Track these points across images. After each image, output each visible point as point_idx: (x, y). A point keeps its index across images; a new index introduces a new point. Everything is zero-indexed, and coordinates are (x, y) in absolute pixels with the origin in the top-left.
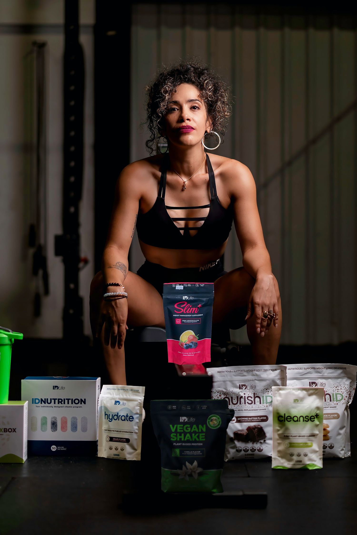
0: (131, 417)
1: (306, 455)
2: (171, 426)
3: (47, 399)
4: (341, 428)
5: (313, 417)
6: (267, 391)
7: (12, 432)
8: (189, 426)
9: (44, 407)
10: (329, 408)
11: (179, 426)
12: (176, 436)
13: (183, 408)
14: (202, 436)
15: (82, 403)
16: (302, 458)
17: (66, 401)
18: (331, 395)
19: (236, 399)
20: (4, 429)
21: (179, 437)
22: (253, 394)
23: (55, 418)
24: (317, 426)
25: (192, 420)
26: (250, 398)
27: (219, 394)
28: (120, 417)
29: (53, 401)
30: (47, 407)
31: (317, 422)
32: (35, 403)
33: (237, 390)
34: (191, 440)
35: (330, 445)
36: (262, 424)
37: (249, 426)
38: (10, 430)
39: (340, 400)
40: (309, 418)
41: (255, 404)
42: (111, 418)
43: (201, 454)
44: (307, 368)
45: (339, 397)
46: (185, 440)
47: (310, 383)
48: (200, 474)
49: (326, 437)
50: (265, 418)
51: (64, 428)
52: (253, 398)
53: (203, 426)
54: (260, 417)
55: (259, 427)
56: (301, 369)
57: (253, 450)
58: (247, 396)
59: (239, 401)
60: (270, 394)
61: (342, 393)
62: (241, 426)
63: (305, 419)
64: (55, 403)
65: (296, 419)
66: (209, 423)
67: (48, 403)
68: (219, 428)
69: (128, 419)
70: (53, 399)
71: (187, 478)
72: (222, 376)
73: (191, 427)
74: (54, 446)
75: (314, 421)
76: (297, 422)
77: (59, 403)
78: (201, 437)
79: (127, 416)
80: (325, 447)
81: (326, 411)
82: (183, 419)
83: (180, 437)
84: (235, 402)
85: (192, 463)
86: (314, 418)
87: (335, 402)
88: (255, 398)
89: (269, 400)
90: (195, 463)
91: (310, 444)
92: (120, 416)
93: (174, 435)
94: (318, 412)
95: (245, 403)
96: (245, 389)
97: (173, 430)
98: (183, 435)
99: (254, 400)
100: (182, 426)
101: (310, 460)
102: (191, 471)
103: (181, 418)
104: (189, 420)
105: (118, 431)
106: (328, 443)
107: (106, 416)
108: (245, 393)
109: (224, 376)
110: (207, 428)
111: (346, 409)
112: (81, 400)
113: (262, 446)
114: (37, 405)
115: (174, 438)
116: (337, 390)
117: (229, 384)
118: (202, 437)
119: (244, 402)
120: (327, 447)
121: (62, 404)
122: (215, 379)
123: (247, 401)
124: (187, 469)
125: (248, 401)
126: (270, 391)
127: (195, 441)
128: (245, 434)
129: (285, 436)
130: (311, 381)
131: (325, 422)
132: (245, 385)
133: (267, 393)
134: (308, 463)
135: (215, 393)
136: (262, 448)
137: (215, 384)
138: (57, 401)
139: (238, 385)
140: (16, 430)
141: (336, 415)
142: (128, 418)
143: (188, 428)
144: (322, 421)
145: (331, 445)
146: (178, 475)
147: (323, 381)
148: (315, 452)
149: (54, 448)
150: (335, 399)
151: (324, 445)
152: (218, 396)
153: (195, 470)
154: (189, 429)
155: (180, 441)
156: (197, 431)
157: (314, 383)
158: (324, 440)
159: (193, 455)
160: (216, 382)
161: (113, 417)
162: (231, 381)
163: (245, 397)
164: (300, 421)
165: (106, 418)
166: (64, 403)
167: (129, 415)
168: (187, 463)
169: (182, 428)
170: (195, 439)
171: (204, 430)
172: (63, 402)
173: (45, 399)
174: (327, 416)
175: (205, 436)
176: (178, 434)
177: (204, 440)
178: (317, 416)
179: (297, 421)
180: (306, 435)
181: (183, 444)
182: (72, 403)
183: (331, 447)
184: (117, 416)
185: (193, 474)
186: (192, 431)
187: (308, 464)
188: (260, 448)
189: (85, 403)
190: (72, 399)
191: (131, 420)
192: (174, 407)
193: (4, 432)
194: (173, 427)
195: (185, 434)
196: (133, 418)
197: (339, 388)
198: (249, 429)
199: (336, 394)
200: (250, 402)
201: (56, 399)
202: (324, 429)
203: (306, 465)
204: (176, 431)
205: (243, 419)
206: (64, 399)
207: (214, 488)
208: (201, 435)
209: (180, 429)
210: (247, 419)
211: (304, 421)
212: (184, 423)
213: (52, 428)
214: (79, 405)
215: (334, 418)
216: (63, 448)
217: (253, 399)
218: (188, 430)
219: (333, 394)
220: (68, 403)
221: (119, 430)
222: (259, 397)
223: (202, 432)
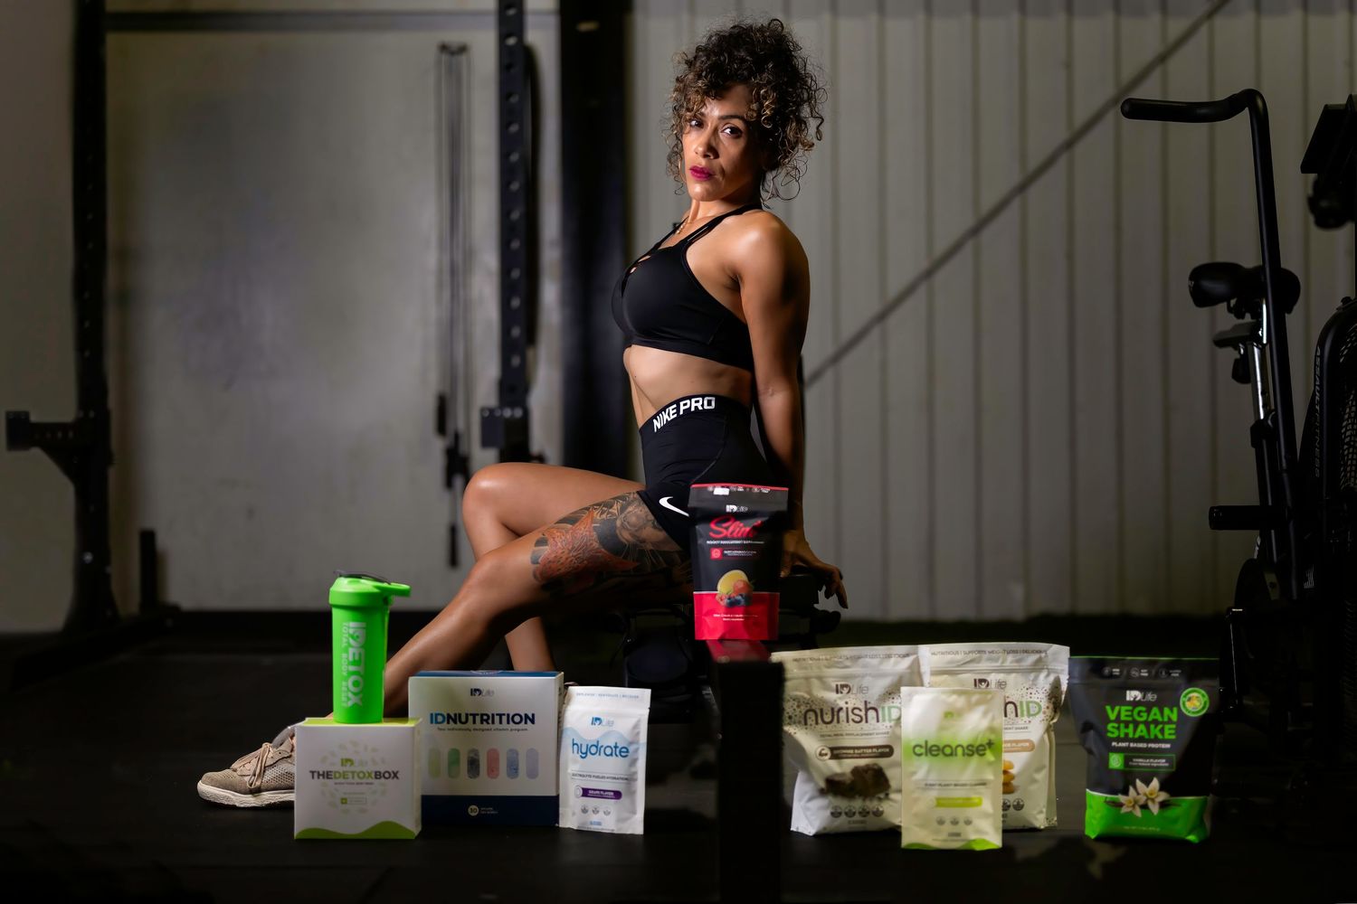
0: (623, 750)
1: (968, 822)
2: (1108, 708)
3: (460, 715)
4: (1039, 770)
5: (981, 748)
6: (892, 696)
7: (390, 780)
8: (1143, 709)
9: (453, 729)
10: (1014, 730)
11: (1124, 708)
12: (1118, 728)
13: (1134, 673)
14: (1170, 729)
15: (528, 721)
16: (961, 827)
17: (497, 718)
18: (1018, 704)
19: (830, 713)
20: (376, 772)
21: (1123, 731)
22: (863, 704)
23: (475, 752)
24: (990, 764)
25: (1151, 697)
26: (856, 712)
27: (796, 704)
28: (602, 749)
29: (471, 718)
30: (460, 729)
31: (990, 756)
32: (437, 723)
33: (831, 696)
34: (1147, 737)
35: (1015, 803)
36: (882, 762)
37: (856, 765)
38: (387, 775)
39: (1035, 715)
40: (974, 749)
41: (867, 722)
42: (584, 751)
43: (1167, 765)
44: (970, 652)
45: (1034, 709)
46: (1137, 736)
47: (975, 680)
48: (1163, 805)
49: (1008, 787)
50: (887, 750)
51: (493, 771)
52: (863, 711)
53: (1172, 710)
54: (878, 747)
55: (876, 767)
56: (957, 653)
57: (864, 813)
58: (851, 706)
59: (836, 717)
60: (897, 702)
61: (1038, 701)
62: (840, 764)
63: (966, 751)
64: (474, 722)
65: (948, 751)
66: (1184, 704)
67: (461, 722)
68: (1204, 715)
69: (618, 753)
70: (471, 715)
71: (1138, 813)
72: (801, 668)
73: (1148, 712)
74: (473, 807)
75: (983, 755)
76: (951, 757)
77: (482, 723)
78: (1167, 732)
79: (616, 747)
80: (1006, 807)
81: (1008, 736)
82: (1132, 695)
83: (1126, 731)
84: (828, 718)
85: (1147, 782)
86: (985, 750)
87: (1025, 718)
88: (867, 710)
89: (895, 714)
90: (1155, 783)
91: (977, 801)
92: (602, 747)
93: (1113, 727)
94: (993, 737)
95: (848, 721)
96: (849, 692)
97: (1112, 716)
98: (1131, 726)
99: (866, 715)
100: (1130, 708)
101: (979, 831)
102: (1145, 798)
103: (1128, 692)
104: (1144, 697)
105: (598, 777)
106: (1011, 798)
107: (575, 746)
108: (848, 700)
109: (806, 668)
110: (1180, 713)
111: (1048, 730)
112: (526, 715)
113: (882, 805)
114: (440, 726)
115: (1113, 733)
116: (1029, 695)
117: (815, 682)
118: (1169, 732)
119: (845, 720)
120: (1009, 806)
121: (488, 723)
122: (788, 675)
123: (851, 716)
124: (1138, 794)
125: (853, 717)
126: (896, 697)
127: (1156, 740)
128: (848, 782)
129: (926, 785)
130: (979, 677)
131: (1006, 757)
132: (846, 686)
133: (891, 700)
134: (973, 837)
135: (789, 701)
136: (881, 809)
137: (789, 685)
138: (478, 718)
139: (834, 685)
140: (398, 775)
141: (1027, 744)
142: (618, 750)
143: (1142, 714)
144: (1001, 756)
145: (1018, 803)
146: (1120, 805)
147: (1001, 677)
148: (986, 815)
149: (473, 810)
150: (1025, 713)
151: (1004, 804)
152: (795, 707)
153: (1153, 797)
154: (1145, 715)
155: (1126, 739)
156: (1160, 719)
157: (985, 681)
158: (1005, 792)
159: (1151, 767)
160: (791, 679)
161: (588, 748)
162: (820, 678)
163: (847, 708)
164: (956, 755)
165: (576, 751)
166: (493, 722)
167: (620, 746)
168: (1138, 783)
169: (1130, 713)
170: (1156, 736)
171: (1174, 717)
172: (490, 721)
173: (455, 715)
174: (1009, 745)
175: (1176, 729)
176: (1122, 725)
177: (1173, 737)
178: (990, 744)
179: (951, 755)
180: (968, 782)
181: (1132, 745)
182: (508, 723)
183: (1019, 807)
184: (597, 747)
185: (1150, 804)
186: (1150, 719)
187: (974, 840)
188: (878, 809)
189: (533, 722)
190: (508, 715)
191: (623, 754)
192: (1116, 671)
193: (376, 778)
194: (1113, 709)
195: (1136, 724)
196: (627, 752)
197: (1033, 691)
198: (856, 771)
199: (1028, 703)
200: (857, 719)
201: (478, 715)
202: (1005, 772)
203: (970, 841)
204: (1118, 720)
205: (845, 751)
206: (493, 715)
207: (1189, 834)
208: (1167, 727)
209: (1127, 716)
210: (852, 751)
211: (964, 755)
212: (1135, 704)
213: (469, 771)
214: (522, 725)
215: (1024, 749)
216: (491, 811)
217: (862, 713)
218: (1141, 717)
219: (1021, 703)
220: (501, 722)
221: (601, 775)
222: (876, 710)
223: (1170, 721)
